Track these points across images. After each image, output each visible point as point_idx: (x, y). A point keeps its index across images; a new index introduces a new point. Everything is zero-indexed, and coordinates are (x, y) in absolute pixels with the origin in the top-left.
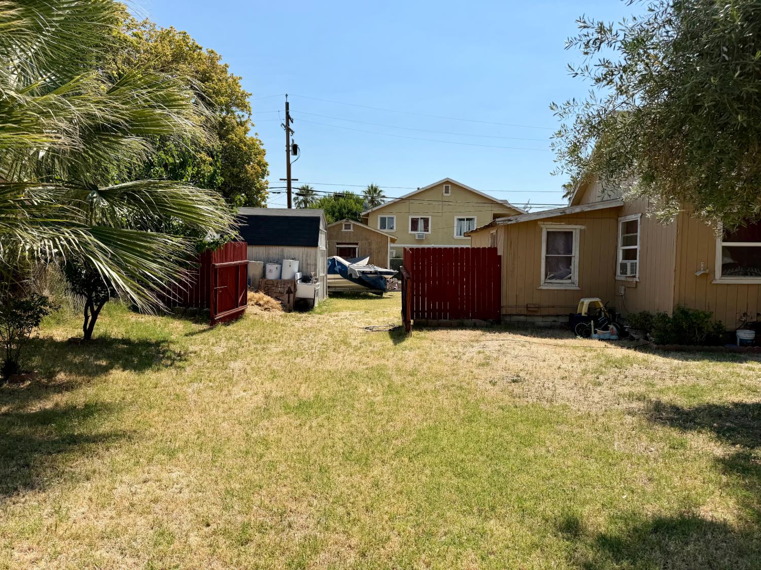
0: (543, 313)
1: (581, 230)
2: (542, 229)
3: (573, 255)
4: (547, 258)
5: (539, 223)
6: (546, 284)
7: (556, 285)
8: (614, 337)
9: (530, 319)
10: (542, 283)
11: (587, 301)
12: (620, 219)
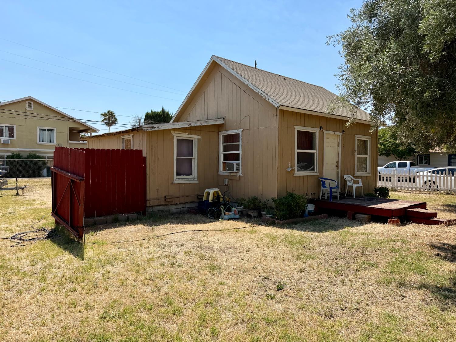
0: (176, 202)
1: (198, 139)
2: (174, 136)
3: (194, 157)
4: (177, 159)
5: (172, 132)
6: (178, 180)
7: (184, 180)
8: (237, 216)
9: (166, 208)
10: (175, 179)
11: (212, 191)
12: (220, 133)
